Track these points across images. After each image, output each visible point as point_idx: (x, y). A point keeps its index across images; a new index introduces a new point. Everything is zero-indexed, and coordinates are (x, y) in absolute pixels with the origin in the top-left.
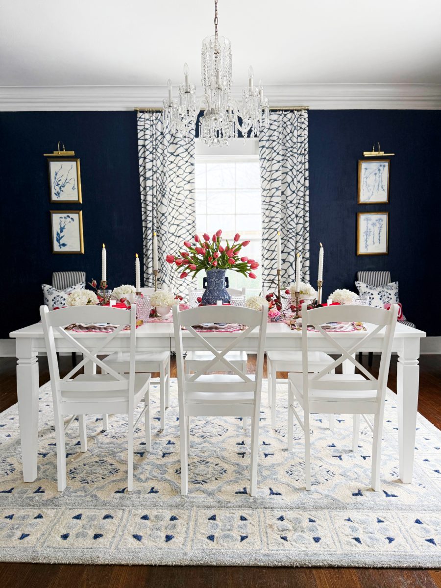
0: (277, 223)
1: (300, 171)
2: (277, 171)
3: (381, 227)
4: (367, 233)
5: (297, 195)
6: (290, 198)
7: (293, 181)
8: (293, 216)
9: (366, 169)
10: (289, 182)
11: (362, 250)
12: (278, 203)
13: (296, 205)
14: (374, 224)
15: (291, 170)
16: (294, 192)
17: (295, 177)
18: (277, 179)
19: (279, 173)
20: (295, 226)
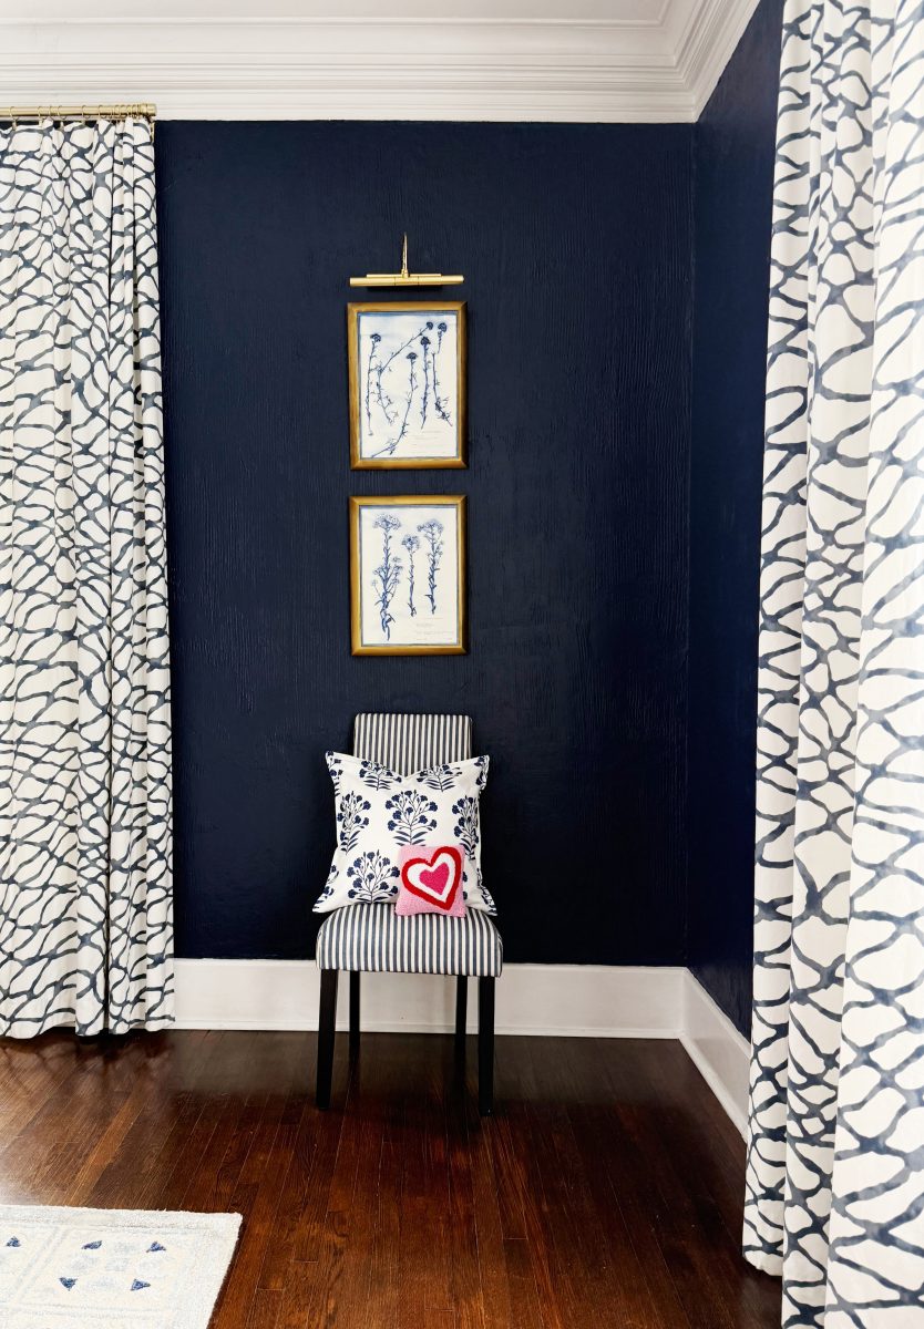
0: (34, 524)
1: (118, 335)
2: (34, 334)
3: (436, 551)
4: (387, 574)
5: (109, 424)
6: (83, 436)
7: (92, 371)
8: (94, 501)
9: (376, 337)
10: (79, 376)
11: (370, 634)
12: (37, 451)
13: (107, 461)
14: (410, 542)
15: (87, 333)
16: (95, 413)
17: (100, 357)
18: (37, 364)
19: (45, 341)
20: (102, 538)
